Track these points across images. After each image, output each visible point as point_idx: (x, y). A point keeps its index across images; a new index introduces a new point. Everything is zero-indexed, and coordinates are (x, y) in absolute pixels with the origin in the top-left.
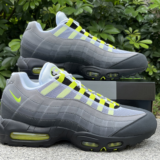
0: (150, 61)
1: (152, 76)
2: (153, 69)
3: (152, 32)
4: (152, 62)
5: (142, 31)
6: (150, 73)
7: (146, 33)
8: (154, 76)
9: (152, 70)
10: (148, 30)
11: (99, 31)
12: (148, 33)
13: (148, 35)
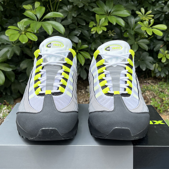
0: (164, 44)
1: (165, 64)
2: (166, 55)
3: (166, 12)
4: (166, 45)
5: (155, 10)
6: (163, 60)
7: (160, 12)
8: (167, 63)
9: (165, 57)
10: (162, 8)
11: (106, 13)
12: (162, 12)
13: (162, 15)
